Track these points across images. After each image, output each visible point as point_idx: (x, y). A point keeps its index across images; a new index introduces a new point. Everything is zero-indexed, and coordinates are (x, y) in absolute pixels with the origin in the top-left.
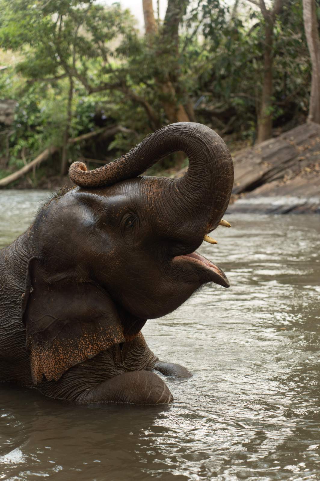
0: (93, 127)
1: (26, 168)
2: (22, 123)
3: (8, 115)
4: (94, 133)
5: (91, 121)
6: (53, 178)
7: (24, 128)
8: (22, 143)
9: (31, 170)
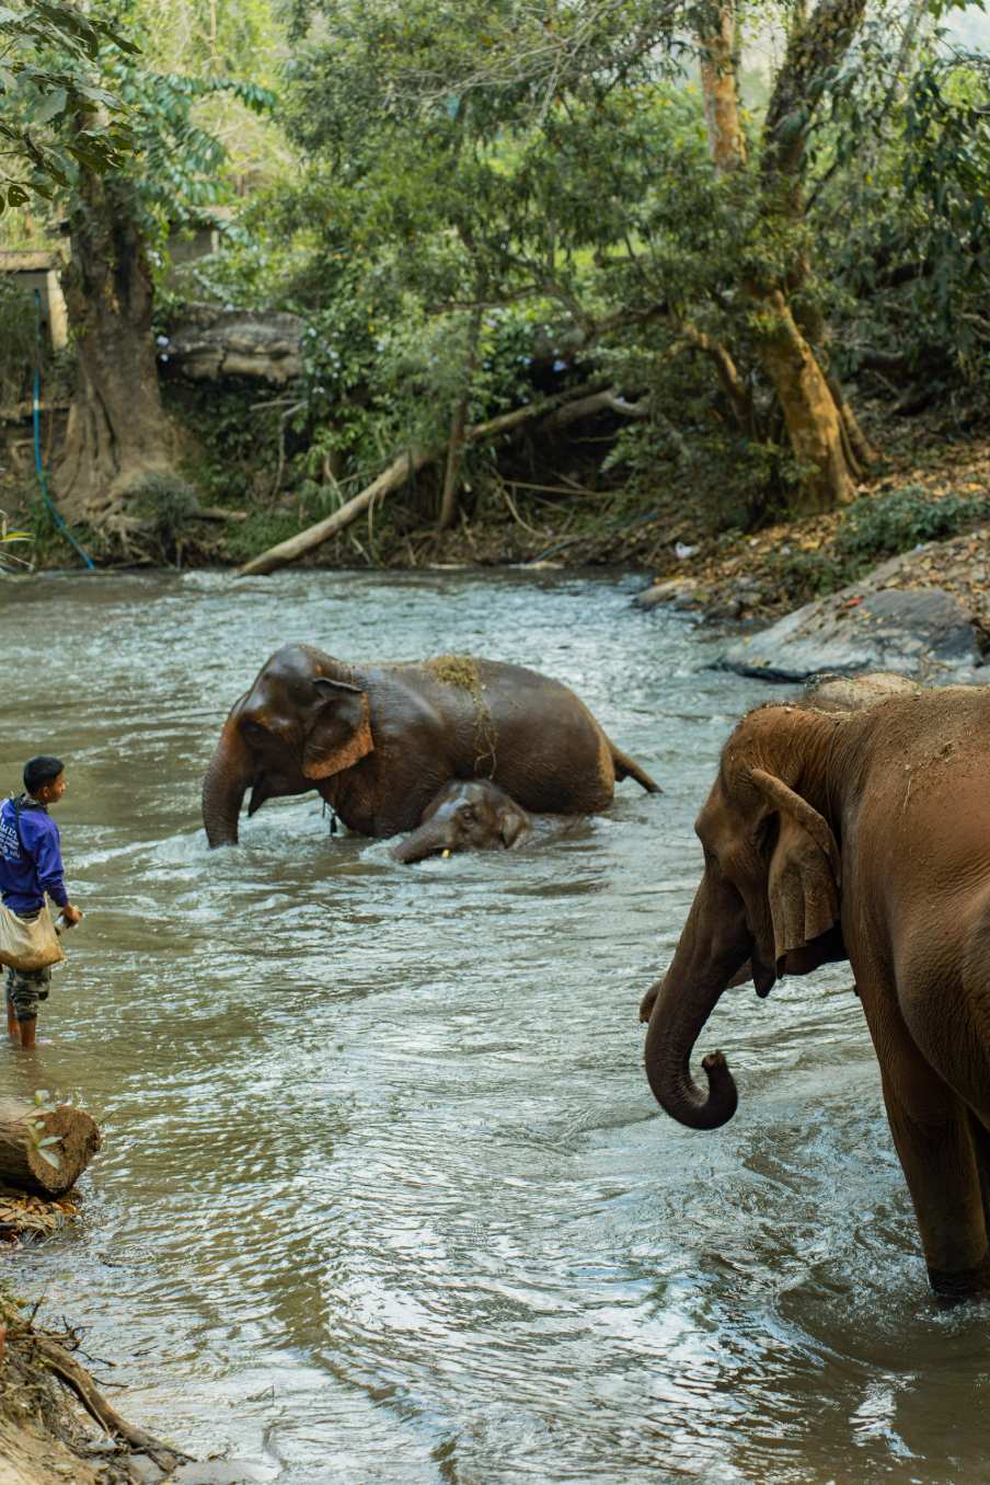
0: (526, 394)
1: (346, 510)
2: (326, 382)
3: (279, 355)
4: (532, 410)
5: (520, 377)
6: (419, 535)
7: (331, 398)
8: (329, 438)
9: (361, 513)
